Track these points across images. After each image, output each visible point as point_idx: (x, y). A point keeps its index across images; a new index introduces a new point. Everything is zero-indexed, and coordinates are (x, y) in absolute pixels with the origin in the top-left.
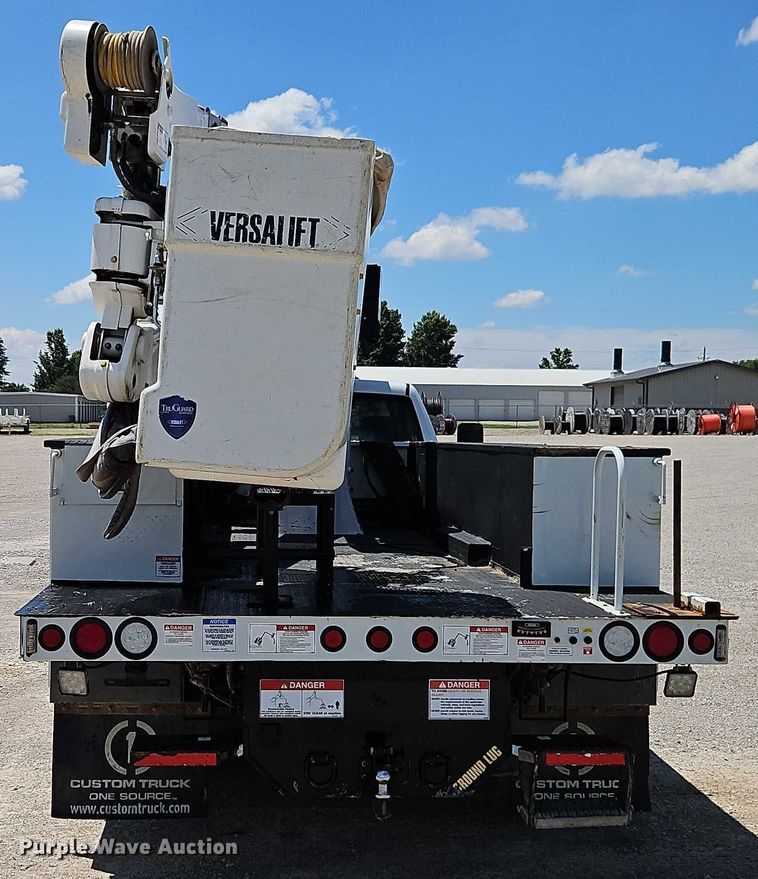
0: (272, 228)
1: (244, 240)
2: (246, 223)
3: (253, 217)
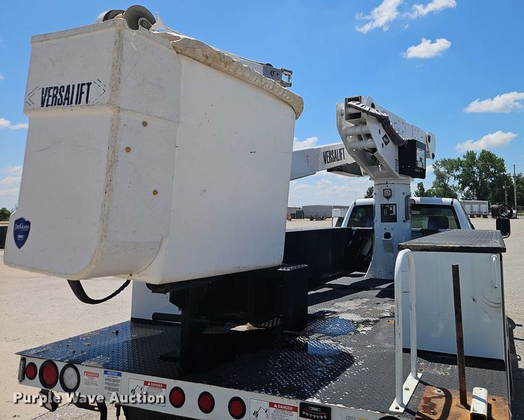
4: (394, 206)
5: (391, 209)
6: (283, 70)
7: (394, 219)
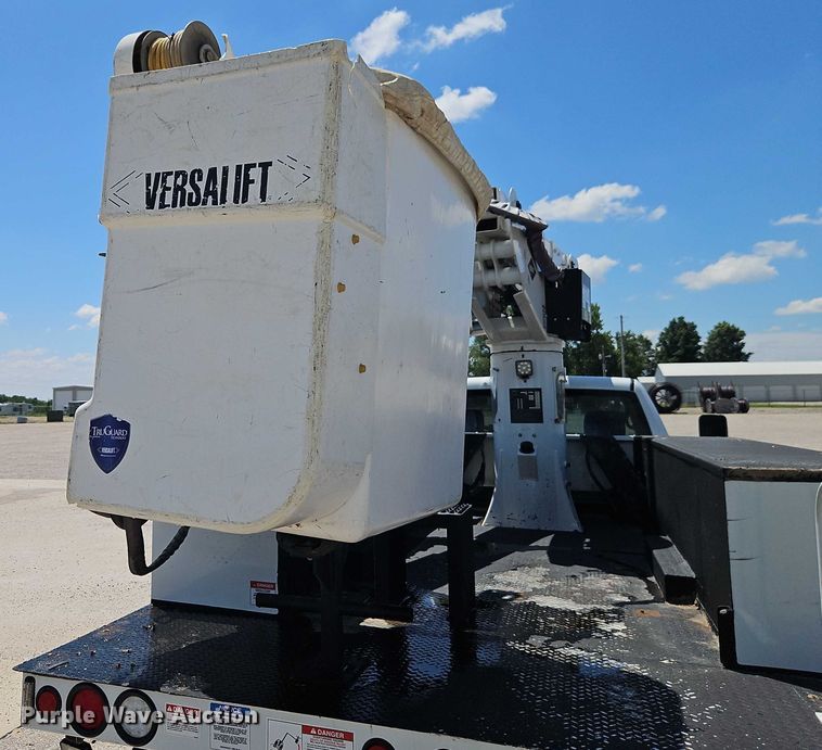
0: (215, 183)
1: (182, 204)
2: (184, 183)
3: (193, 173)
4: (537, 393)
5: (531, 398)
7: (538, 417)
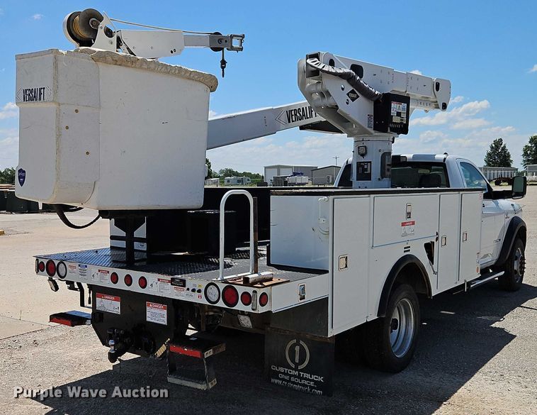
4: (369, 164)
5: (366, 167)
6: (232, 37)
7: (368, 177)
